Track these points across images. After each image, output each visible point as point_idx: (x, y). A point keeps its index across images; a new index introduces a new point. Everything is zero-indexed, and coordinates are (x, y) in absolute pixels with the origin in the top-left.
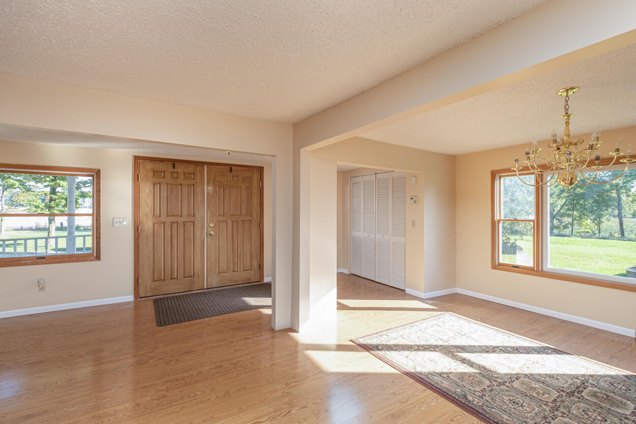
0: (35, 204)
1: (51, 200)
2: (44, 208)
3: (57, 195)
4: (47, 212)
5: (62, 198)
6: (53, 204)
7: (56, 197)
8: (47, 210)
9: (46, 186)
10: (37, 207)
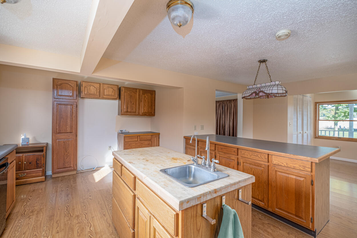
0: (328, 115)
1: (336, 113)
2: (332, 118)
3: (339, 111)
4: (333, 119)
5: (342, 112)
6: (337, 116)
7: (339, 112)
8: (333, 118)
9: (333, 106)
10: (328, 117)
